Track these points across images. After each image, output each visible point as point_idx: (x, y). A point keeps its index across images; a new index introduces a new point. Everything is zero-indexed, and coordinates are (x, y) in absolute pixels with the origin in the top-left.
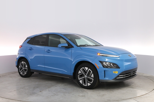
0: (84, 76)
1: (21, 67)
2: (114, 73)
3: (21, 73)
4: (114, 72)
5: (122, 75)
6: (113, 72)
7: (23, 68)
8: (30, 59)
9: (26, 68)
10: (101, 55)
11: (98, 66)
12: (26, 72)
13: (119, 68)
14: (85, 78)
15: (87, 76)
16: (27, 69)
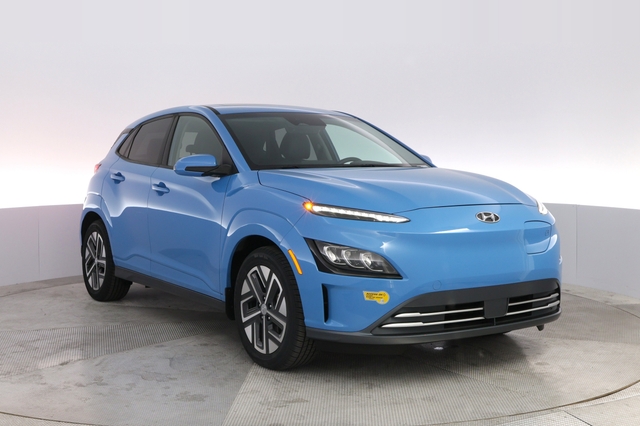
0: (259, 308)
1: (90, 253)
2: (367, 299)
3: (90, 280)
4: (369, 296)
5: (418, 314)
6: (365, 293)
7: (96, 261)
8: (112, 218)
9: (103, 259)
10: (317, 209)
11: (300, 258)
12: (102, 277)
13: (398, 276)
14: (261, 315)
15: (269, 308)
16: (104, 262)
